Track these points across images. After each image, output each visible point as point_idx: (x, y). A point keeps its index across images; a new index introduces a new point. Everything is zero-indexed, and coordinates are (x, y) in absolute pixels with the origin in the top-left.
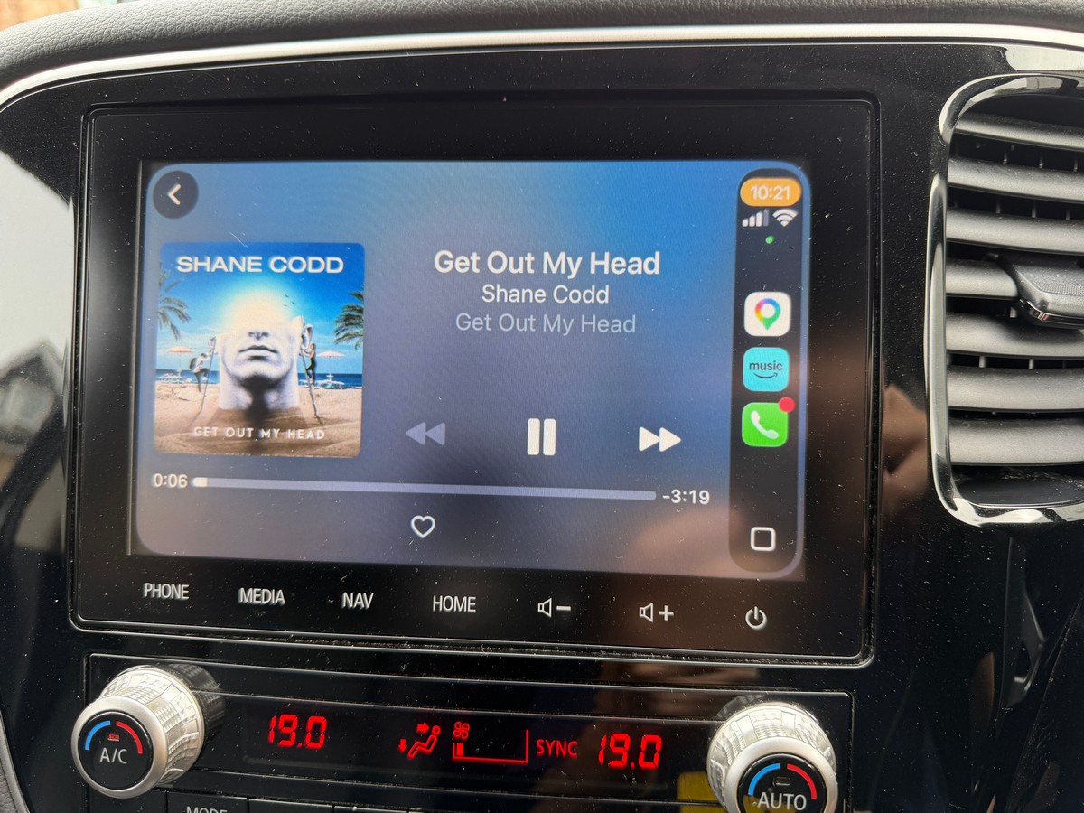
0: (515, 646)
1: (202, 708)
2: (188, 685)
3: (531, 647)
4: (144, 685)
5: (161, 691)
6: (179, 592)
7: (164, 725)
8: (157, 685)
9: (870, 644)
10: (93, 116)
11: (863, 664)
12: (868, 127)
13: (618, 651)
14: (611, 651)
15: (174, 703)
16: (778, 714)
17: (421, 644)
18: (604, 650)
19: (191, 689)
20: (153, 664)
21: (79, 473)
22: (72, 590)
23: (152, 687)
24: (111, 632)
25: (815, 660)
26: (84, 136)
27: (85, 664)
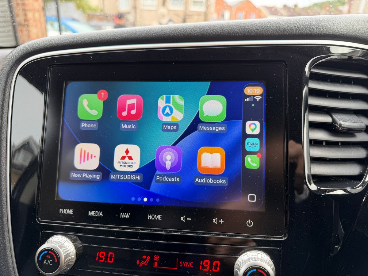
0: (174, 231)
1: (76, 249)
2: (72, 241)
3: (178, 231)
4: (58, 240)
5: (63, 243)
6: (70, 212)
7: (64, 253)
8: (62, 240)
9: (286, 232)
10: (51, 68)
11: (284, 239)
12: (284, 71)
13: (206, 233)
14: (204, 233)
15: (67, 246)
16: (256, 254)
17: (144, 230)
18: (201, 233)
19: (73, 242)
20: (61, 234)
21: (42, 174)
22: (38, 211)
23: (61, 241)
24: (49, 224)
25: (269, 237)
26: (49, 73)
27: (40, 234)
